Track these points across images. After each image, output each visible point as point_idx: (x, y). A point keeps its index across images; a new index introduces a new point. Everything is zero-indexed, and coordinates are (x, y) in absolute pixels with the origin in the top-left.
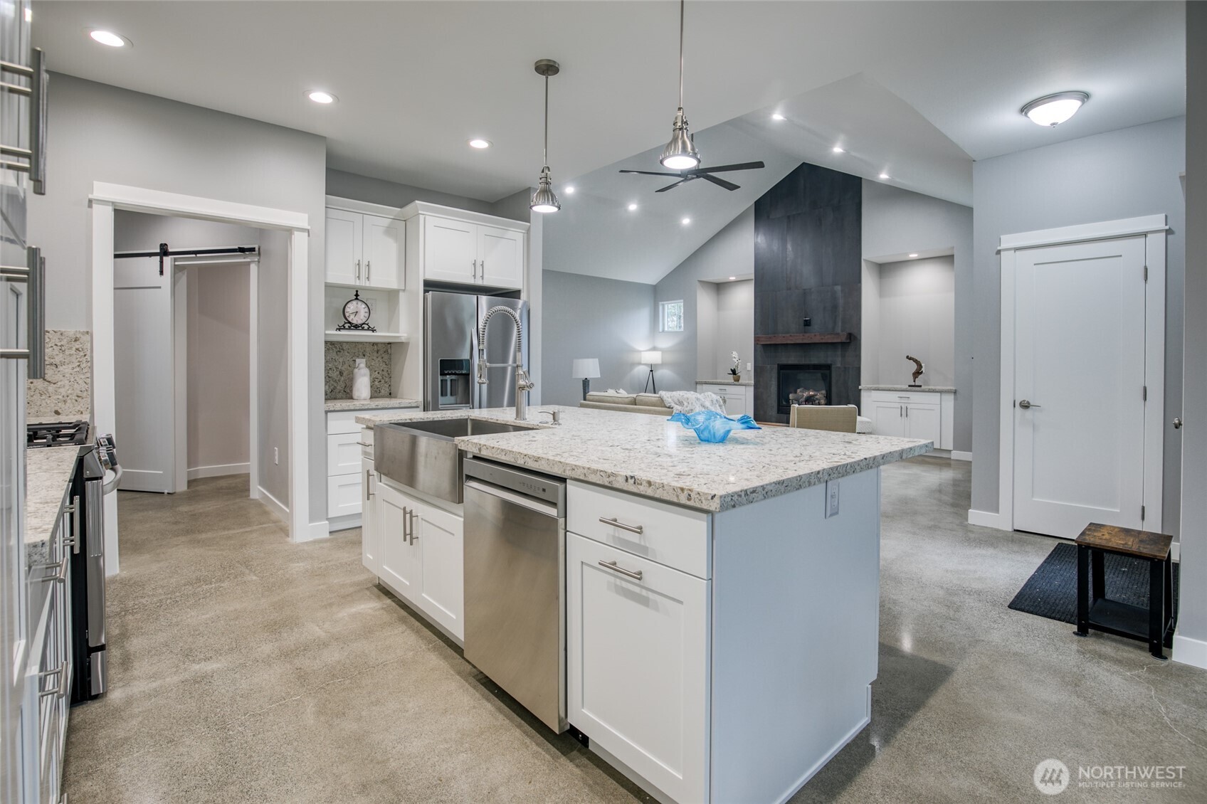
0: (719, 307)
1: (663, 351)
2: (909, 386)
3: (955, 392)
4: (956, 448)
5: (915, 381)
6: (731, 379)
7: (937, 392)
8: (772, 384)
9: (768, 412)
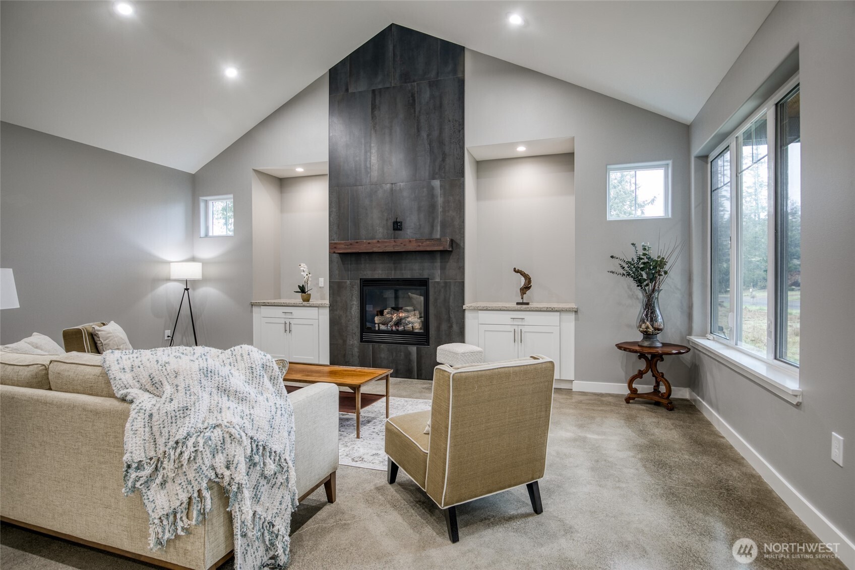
0: (283, 207)
1: (205, 263)
2: (518, 304)
3: (576, 312)
4: (580, 376)
5: (522, 298)
6: (298, 298)
7: (557, 311)
8: (353, 305)
9: (348, 341)
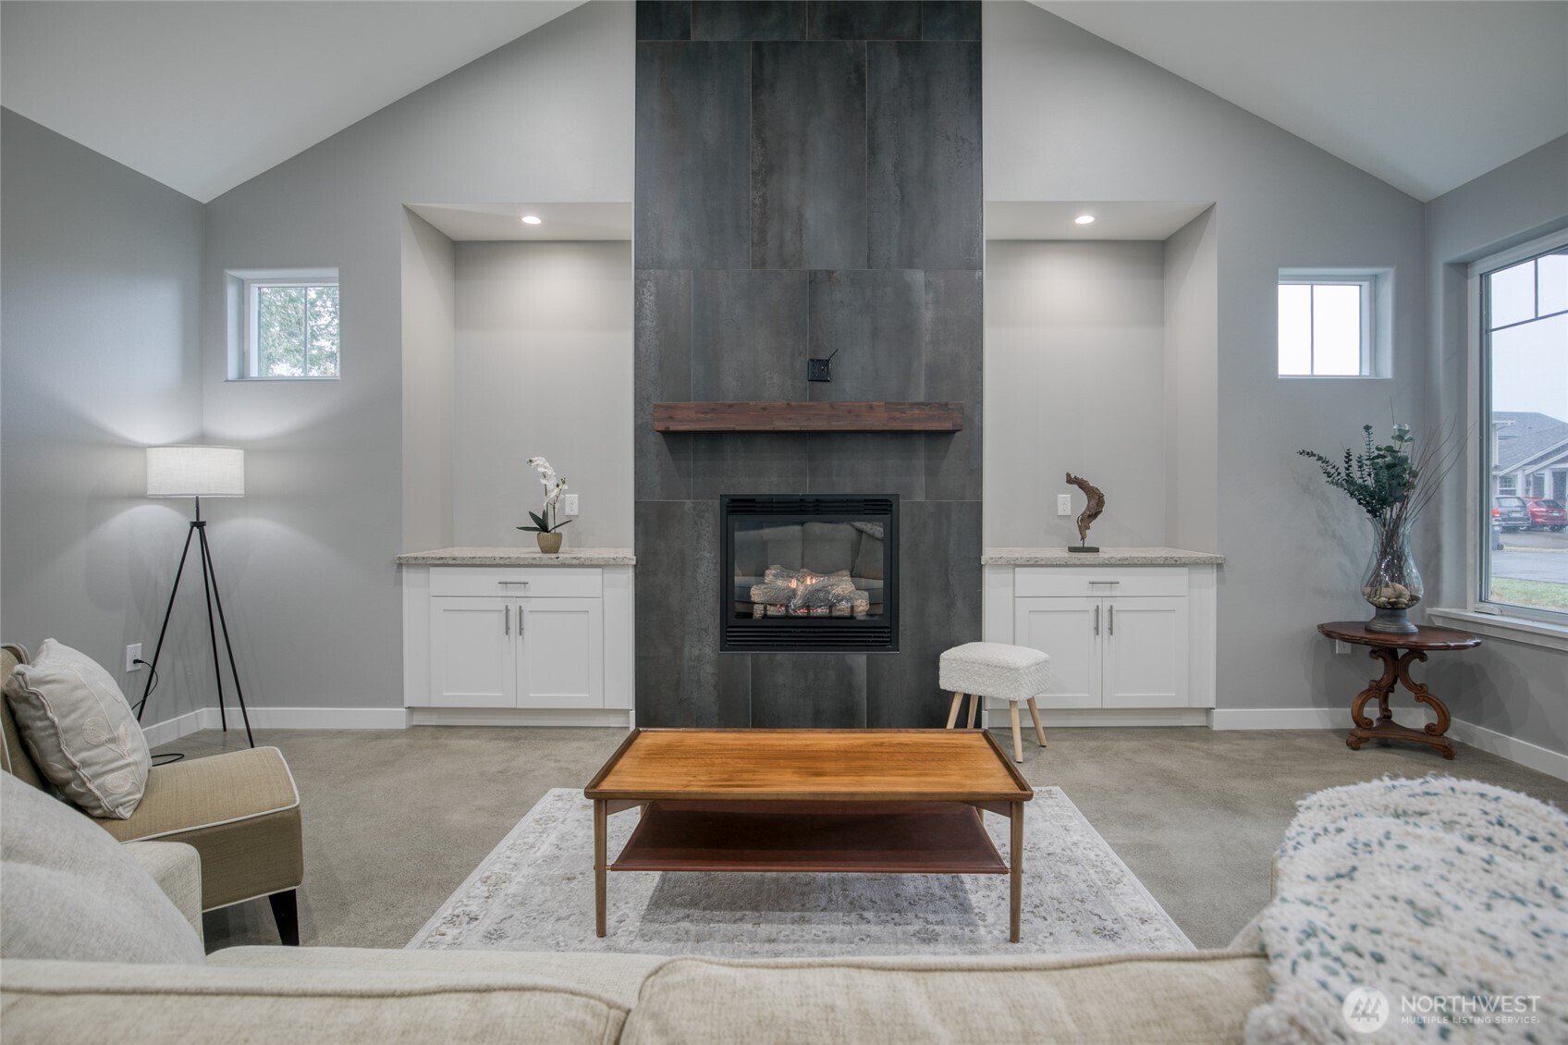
2: (1072, 550)
3: (1220, 566)
4: (1221, 702)
5: (1083, 538)
6: (529, 546)
7: (1184, 565)
8: (701, 560)
9: (687, 649)
